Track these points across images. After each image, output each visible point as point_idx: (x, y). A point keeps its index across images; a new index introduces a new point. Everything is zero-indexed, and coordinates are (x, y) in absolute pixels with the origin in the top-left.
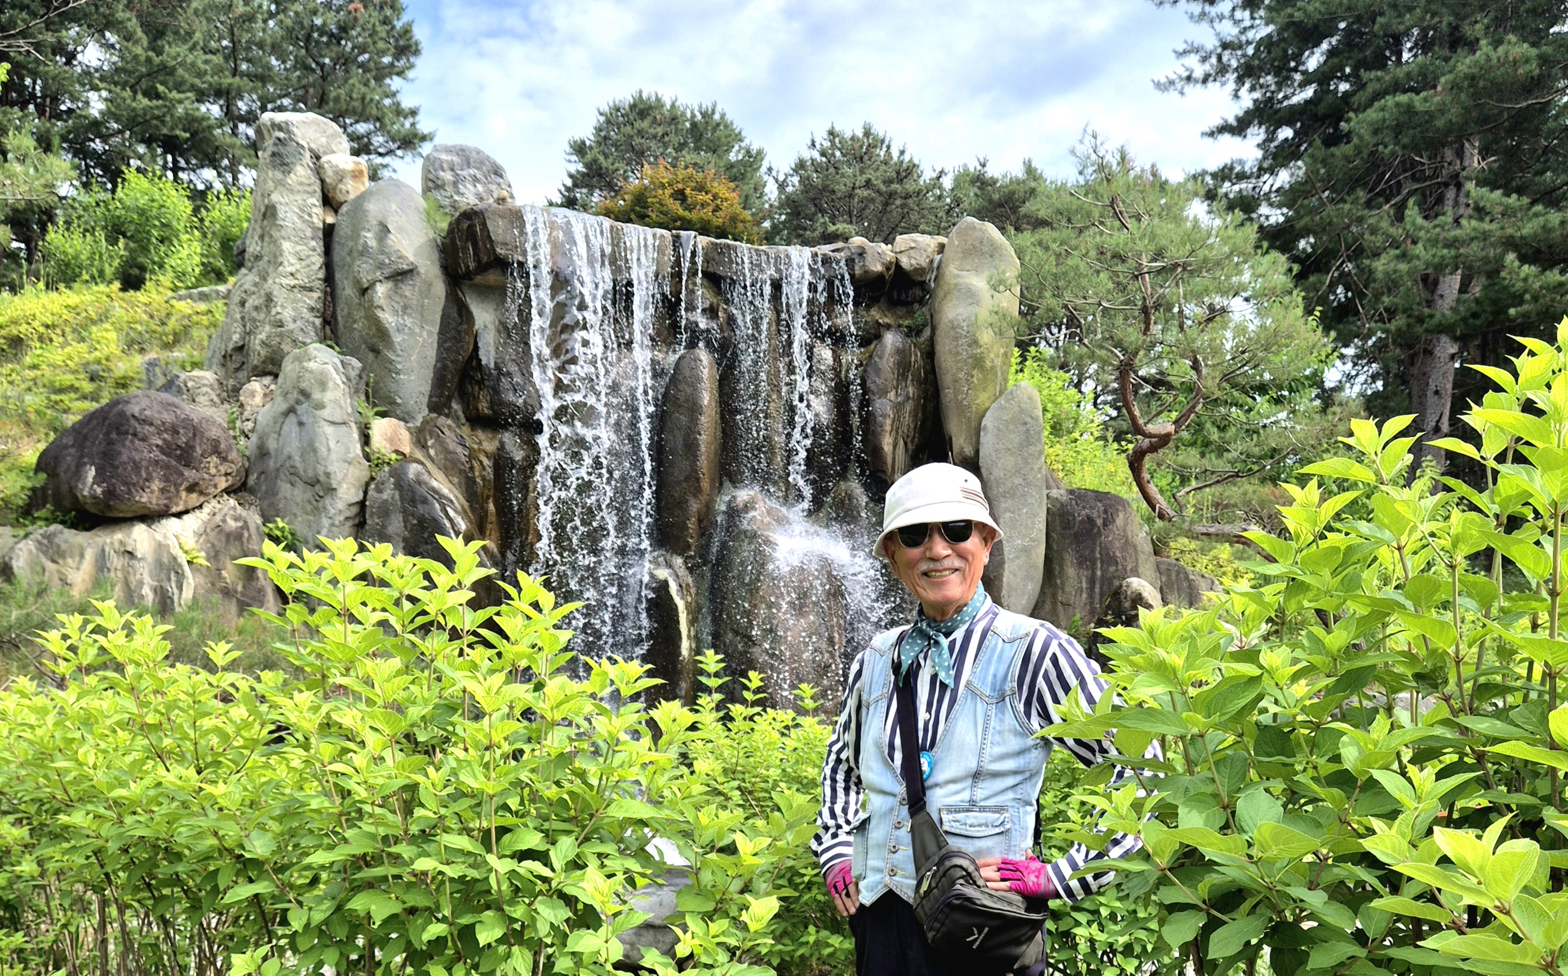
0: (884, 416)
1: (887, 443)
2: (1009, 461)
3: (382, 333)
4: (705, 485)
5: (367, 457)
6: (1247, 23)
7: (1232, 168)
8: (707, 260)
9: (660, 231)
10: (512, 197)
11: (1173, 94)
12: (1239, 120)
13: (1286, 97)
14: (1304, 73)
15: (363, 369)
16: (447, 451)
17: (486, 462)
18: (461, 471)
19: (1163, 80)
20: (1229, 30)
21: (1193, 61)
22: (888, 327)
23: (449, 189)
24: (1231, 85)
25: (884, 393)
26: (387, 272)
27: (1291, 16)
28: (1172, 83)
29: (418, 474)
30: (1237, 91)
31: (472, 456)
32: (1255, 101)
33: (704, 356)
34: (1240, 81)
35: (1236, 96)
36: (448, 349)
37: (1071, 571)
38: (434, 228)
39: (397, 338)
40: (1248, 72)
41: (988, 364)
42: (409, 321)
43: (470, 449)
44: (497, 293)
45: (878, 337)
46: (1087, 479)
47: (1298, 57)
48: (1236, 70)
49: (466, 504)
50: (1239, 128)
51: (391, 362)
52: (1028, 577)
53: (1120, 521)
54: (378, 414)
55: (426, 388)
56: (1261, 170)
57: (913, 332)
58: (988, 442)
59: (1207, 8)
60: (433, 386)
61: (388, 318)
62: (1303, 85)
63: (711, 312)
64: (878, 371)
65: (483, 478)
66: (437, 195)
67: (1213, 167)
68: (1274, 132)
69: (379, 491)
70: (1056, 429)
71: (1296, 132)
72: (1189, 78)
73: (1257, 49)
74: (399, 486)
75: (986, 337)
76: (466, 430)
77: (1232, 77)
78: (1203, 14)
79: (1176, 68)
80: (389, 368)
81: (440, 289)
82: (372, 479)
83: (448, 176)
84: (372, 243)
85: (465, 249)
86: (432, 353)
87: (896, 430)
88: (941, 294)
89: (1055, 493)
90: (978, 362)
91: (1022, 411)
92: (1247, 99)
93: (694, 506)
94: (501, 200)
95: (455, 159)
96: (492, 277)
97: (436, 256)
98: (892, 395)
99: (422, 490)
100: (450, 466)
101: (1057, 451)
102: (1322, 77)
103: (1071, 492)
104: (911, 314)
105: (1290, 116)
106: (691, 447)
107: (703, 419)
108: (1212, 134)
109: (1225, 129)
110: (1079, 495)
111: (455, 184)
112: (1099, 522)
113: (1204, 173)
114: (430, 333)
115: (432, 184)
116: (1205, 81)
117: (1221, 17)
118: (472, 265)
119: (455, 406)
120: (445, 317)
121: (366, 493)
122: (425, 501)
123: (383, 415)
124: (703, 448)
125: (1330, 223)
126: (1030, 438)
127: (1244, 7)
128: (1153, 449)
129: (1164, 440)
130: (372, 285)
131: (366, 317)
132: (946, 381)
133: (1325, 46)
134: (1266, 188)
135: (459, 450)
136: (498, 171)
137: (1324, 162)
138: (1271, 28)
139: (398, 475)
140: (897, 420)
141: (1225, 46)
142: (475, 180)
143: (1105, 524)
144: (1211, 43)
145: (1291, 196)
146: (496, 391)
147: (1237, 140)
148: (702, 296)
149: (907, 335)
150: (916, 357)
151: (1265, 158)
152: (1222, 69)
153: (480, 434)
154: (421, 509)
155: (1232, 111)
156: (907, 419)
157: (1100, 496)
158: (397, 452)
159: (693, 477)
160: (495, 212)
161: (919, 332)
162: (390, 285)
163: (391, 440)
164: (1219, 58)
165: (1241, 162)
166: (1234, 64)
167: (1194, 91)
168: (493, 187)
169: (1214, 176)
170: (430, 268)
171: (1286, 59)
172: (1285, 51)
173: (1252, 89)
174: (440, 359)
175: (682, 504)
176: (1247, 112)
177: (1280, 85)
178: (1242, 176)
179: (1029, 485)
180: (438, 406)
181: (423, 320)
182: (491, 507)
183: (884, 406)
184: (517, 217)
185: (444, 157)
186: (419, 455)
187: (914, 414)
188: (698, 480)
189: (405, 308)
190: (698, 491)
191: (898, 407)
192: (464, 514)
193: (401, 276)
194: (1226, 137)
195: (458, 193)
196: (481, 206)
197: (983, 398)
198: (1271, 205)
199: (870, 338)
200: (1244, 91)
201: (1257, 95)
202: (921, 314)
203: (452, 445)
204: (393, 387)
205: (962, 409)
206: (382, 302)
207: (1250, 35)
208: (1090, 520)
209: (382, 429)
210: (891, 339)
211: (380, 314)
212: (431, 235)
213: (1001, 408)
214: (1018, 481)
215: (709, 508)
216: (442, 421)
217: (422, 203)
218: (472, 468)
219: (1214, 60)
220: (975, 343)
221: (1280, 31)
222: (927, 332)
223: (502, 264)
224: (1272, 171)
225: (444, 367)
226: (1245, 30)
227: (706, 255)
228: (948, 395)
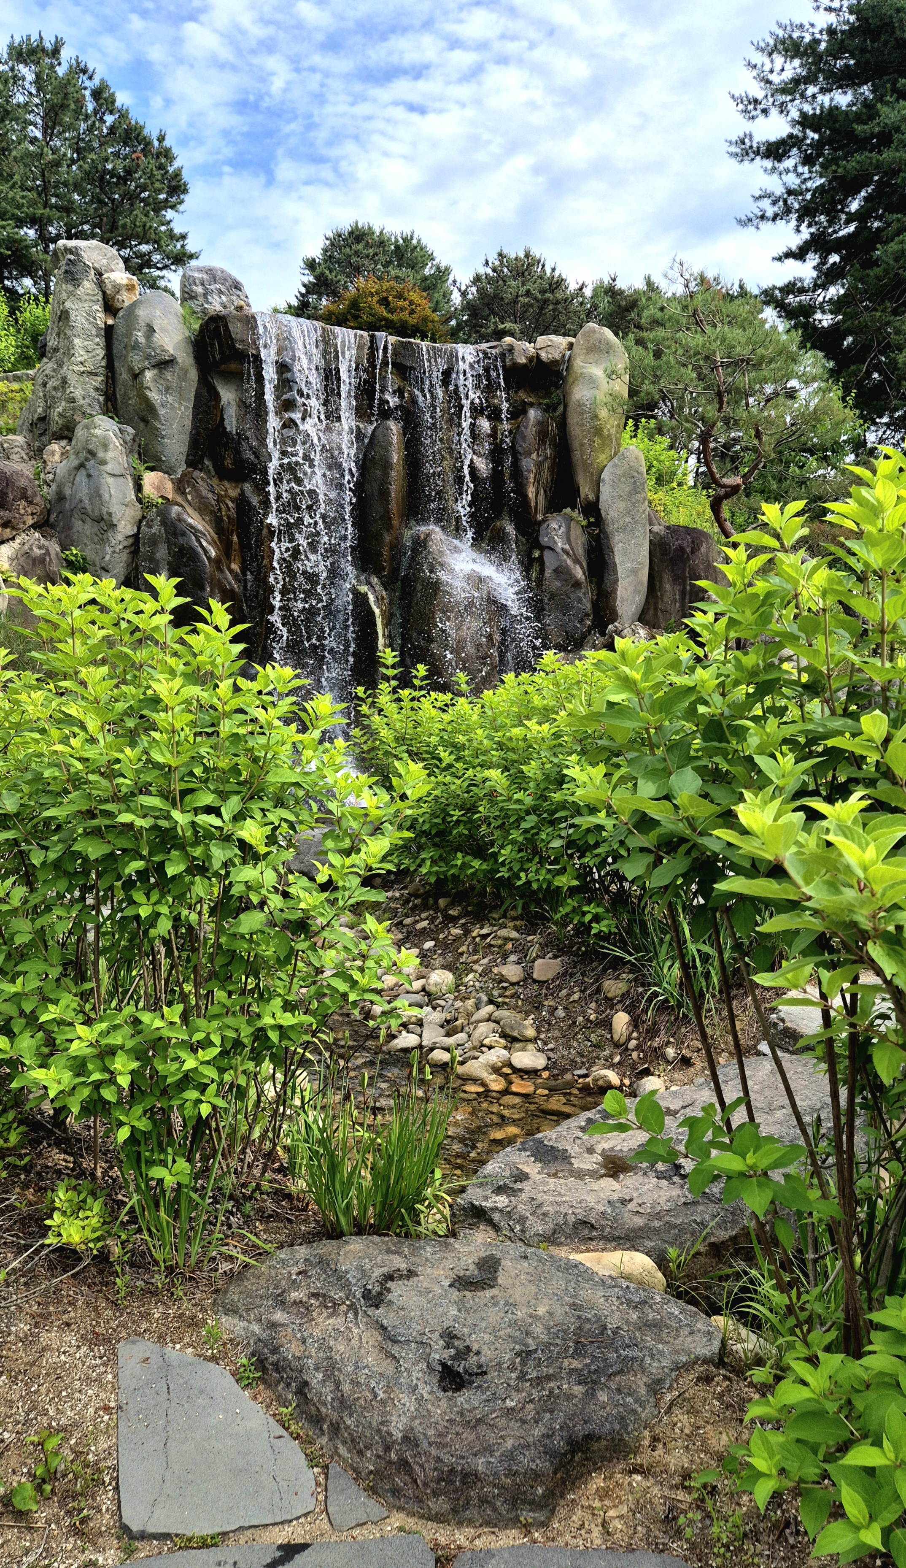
0: (529, 471)
1: (531, 492)
2: (621, 505)
3: (150, 408)
4: (395, 522)
5: (140, 501)
6: (807, 176)
7: (794, 284)
8: (395, 354)
9: (359, 332)
10: (249, 305)
11: (751, 229)
12: (801, 248)
13: (835, 232)
14: (848, 214)
15: (136, 435)
16: (200, 496)
17: (231, 504)
18: (212, 512)
19: (744, 218)
20: (793, 181)
21: (766, 204)
22: (531, 405)
23: (201, 299)
24: (794, 223)
25: (529, 454)
26: (153, 361)
27: (835, 172)
28: (750, 220)
29: (179, 514)
30: (798, 226)
31: (220, 499)
32: (812, 234)
33: (394, 427)
34: (800, 220)
35: (798, 230)
36: (200, 420)
37: (668, 587)
38: (189, 329)
39: (162, 412)
40: (806, 213)
41: (606, 432)
42: (170, 399)
43: (219, 495)
44: (236, 378)
45: (525, 412)
46: (681, 518)
47: (844, 203)
48: (797, 211)
49: (215, 537)
50: (799, 254)
51: (157, 429)
52: (636, 591)
53: (703, 549)
54: (147, 468)
55: (184, 449)
56: (816, 286)
57: (549, 409)
58: (606, 491)
59: (777, 165)
60: (190, 447)
61: (154, 396)
62: (848, 222)
63: (399, 392)
64: (524, 438)
65: (229, 517)
66: (191, 303)
67: (780, 283)
68: (826, 258)
69: (149, 526)
70: (660, 481)
71: (842, 258)
72: (763, 217)
73: (813, 195)
74: (164, 523)
75: (603, 413)
76: (215, 481)
77: (794, 216)
78: (774, 169)
79: (754, 209)
80: (155, 434)
81: (193, 374)
82: (144, 517)
83: (199, 289)
84: (142, 340)
85: (213, 346)
86: (188, 423)
87: (537, 481)
88: (571, 380)
89: (656, 528)
90: (598, 431)
91: (631, 468)
92: (806, 233)
93: (387, 538)
94: (239, 308)
95: (205, 276)
96: (233, 366)
97: (190, 349)
98: (534, 456)
99: (181, 526)
100: (203, 508)
101: (661, 496)
102: (861, 216)
103: (668, 528)
104: (548, 395)
105: (838, 246)
106: (384, 494)
107: (393, 473)
108: (779, 259)
109: (789, 255)
110: (673, 530)
111: (205, 295)
112: (688, 550)
113: (774, 287)
114: (186, 407)
115: (188, 296)
116: (774, 219)
117: (787, 171)
118: (218, 357)
119: (207, 462)
120: (197, 396)
121: (139, 528)
122: (184, 534)
123: (152, 469)
124: (393, 495)
125: (866, 326)
126: (636, 488)
127: (804, 164)
128: (727, 496)
129: (735, 489)
130: (142, 371)
131: (138, 396)
132: (576, 444)
133: (863, 194)
134: (820, 299)
135: (210, 495)
136: (237, 286)
137: (861, 280)
138: (823, 180)
139: (163, 514)
140: (538, 474)
141: (790, 192)
142: (220, 292)
143: (693, 552)
144: (779, 190)
145: (837, 305)
146: (238, 452)
147: (798, 263)
148: (392, 380)
149: (546, 411)
150: (552, 427)
151: (818, 277)
152: (788, 210)
153: (226, 483)
154: (181, 540)
155: (795, 241)
156: (546, 473)
157: (688, 530)
158: (162, 497)
159: (386, 517)
160: (234, 317)
161: (555, 410)
162: (155, 371)
163: (158, 488)
164: (785, 201)
165: (801, 280)
166: (796, 206)
167: (766, 226)
168: (234, 298)
169: (781, 290)
170: (185, 358)
171: (834, 203)
172: (833, 197)
173: (810, 226)
174: (194, 427)
175: (378, 537)
176: (806, 243)
177: (831, 222)
178: (802, 291)
179: (636, 522)
180: (193, 462)
181: (181, 397)
182: (235, 538)
183: (529, 464)
184: (250, 321)
185: (196, 275)
186: (179, 499)
187: (551, 469)
188: (390, 519)
189: (168, 388)
190: (389, 527)
191: (539, 465)
192: (213, 543)
193: (164, 364)
194: (790, 262)
195: (208, 302)
196: (224, 312)
197: (602, 458)
198: (824, 312)
199: (518, 412)
200: (803, 227)
201: (813, 230)
202: (556, 394)
203: (204, 492)
204: (160, 448)
205: (586, 466)
206: (150, 384)
207: (809, 184)
208: (681, 549)
209: (150, 479)
210: (533, 414)
211: (148, 393)
212: (187, 334)
213: (616, 466)
214: (628, 519)
215: (398, 538)
216: (197, 473)
217: (180, 310)
218: (220, 509)
219: (781, 203)
220: (595, 417)
221: (830, 182)
222: (561, 409)
223: (241, 356)
224: (825, 287)
225: (198, 434)
226: (804, 181)
227: (394, 350)
228: (577, 455)
